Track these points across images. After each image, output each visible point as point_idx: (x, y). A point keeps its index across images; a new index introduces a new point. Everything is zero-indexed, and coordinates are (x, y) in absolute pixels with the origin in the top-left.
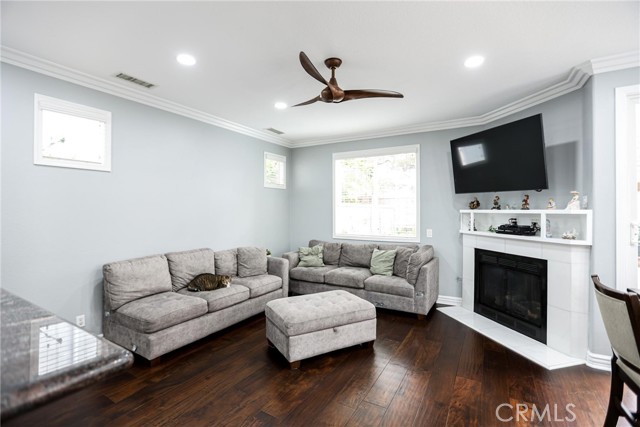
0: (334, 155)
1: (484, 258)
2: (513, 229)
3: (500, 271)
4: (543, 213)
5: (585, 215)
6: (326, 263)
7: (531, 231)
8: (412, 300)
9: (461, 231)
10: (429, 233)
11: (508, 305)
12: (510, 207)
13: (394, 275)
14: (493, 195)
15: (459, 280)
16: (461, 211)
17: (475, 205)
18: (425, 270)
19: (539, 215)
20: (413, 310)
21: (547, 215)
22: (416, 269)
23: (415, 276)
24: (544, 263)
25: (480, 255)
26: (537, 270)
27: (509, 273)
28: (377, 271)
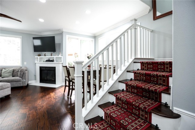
1: (42, 69)
2: (49, 61)
3: (46, 71)
5: (62, 57)
7: (53, 61)
8: (21, 82)
9: (35, 62)
10: (25, 63)
11: (48, 79)
12: (48, 55)
13: (13, 76)
14: (44, 53)
15: (35, 76)
16: (36, 57)
18: (25, 73)
19: (54, 58)
20: (22, 85)
21: (56, 57)
22: (22, 73)
23: (22, 75)
24: (55, 67)
25: (41, 68)
26: (54, 69)
27: (48, 71)
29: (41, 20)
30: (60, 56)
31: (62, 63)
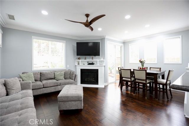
0: (33, 37)
3: (87, 73)
4: (98, 60)
6: (36, 80)
8: (74, 84)
10: (68, 66)
12: (89, 59)
13: (65, 79)
17: (79, 59)
19: (97, 61)
22: (74, 76)
23: (74, 78)
24: (98, 70)
25: (82, 70)
26: (96, 71)
27: (90, 73)
28: (60, 79)
29: (100, 29)
30: (102, 59)
31: (105, 66)
